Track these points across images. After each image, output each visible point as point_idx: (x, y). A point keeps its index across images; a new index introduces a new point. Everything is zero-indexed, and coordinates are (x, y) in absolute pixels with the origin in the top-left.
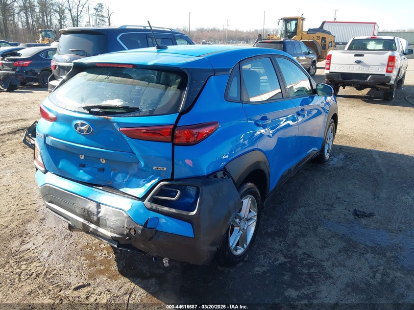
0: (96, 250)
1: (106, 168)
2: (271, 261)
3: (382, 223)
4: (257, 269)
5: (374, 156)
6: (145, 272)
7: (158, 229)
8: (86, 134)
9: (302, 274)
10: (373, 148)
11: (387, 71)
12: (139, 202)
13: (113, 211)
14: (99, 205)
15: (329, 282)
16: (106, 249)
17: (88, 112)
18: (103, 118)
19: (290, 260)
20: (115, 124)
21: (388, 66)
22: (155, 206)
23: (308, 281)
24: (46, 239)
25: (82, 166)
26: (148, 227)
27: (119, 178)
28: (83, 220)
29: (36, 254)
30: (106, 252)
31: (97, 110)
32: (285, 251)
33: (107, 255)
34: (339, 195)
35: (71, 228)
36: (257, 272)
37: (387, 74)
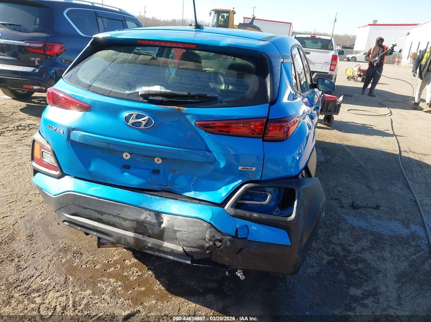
0: (123, 268)
1: (162, 170)
2: (317, 261)
3: (390, 214)
4: (309, 270)
5: (346, 150)
6: (196, 287)
7: (249, 238)
8: (144, 128)
9: (354, 271)
10: (341, 143)
11: (331, 70)
12: (217, 209)
13: (184, 220)
14: (158, 214)
15: (380, 275)
16: (135, 265)
17: (146, 101)
18: (172, 108)
19: (333, 257)
20: (188, 117)
21: (331, 65)
22: (240, 212)
23: (362, 277)
24: (50, 261)
25: (126, 167)
26: (239, 237)
27: (181, 181)
28: (133, 234)
29: (47, 281)
30: (136, 269)
31: (160, 98)
32: (324, 249)
33: (140, 273)
34: (340, 189)
35: (100, 244)
36: (311, 274)
37: (330, 73)
